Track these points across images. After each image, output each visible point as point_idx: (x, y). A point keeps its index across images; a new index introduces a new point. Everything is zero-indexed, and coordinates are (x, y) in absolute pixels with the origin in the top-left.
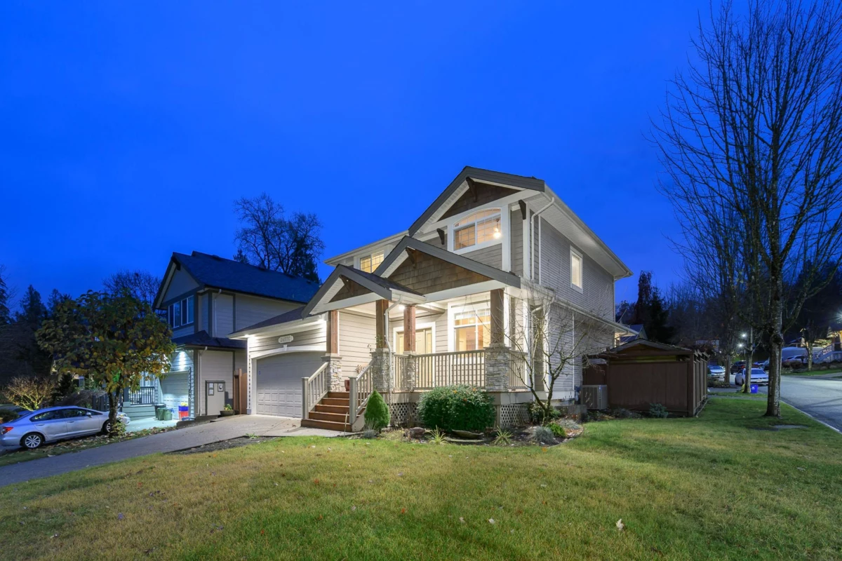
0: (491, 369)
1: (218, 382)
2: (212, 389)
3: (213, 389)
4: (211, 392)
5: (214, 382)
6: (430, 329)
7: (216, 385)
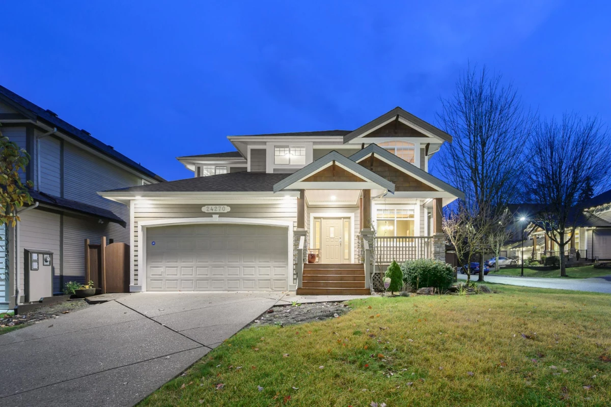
0: (438, 249)
1: (44, 253)
2: (35, 261)
3: (37, 261)
4: (35, 265)
5: (38, 253)
6: (349, 218)
7: (41, 256)
